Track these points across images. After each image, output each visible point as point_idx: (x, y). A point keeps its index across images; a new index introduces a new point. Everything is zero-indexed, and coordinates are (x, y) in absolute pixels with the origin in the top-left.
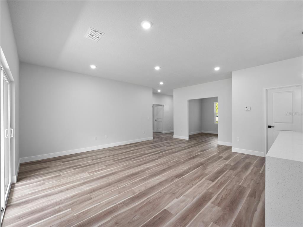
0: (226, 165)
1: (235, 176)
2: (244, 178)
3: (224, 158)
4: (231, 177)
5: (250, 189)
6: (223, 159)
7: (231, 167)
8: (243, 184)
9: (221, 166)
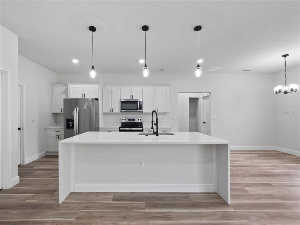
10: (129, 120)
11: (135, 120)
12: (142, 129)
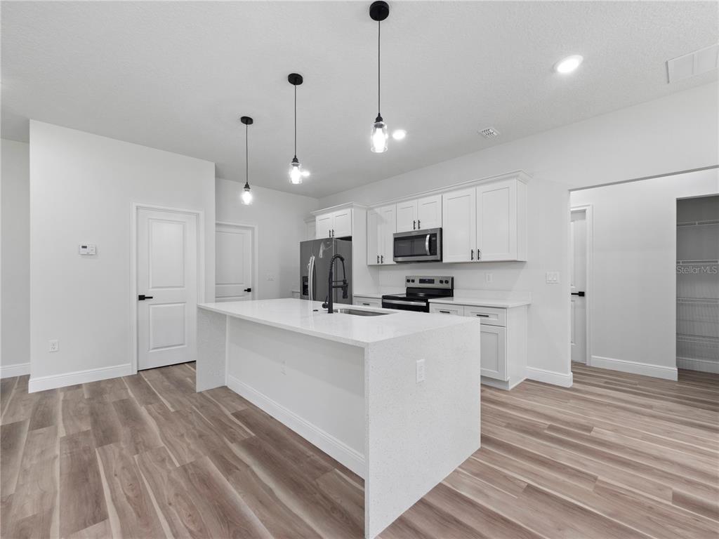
0: (71, 440)
1: (137, 451)
2: (163, 445)
3: (28, 424)
4: (132, 463)
5: (207, 458)
6: (32, 428)
7: (92, 437)
8: (180, 459)
9: (58, 452)
10: (422, 281)
11: (433, 283)
12: (424, 304)
